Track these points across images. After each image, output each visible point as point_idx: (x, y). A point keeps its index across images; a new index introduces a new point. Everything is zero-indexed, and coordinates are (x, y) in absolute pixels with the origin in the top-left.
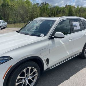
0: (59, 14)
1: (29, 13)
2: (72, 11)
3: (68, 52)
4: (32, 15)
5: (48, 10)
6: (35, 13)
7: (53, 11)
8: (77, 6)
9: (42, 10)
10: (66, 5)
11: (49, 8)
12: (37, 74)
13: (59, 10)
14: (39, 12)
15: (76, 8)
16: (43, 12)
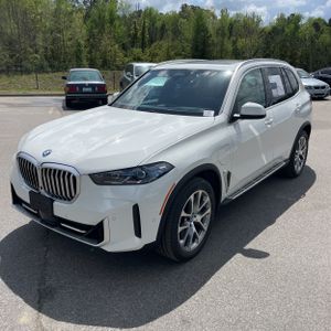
0: (161, 39)
1: (40, 35)
2: (206, 30)
3: (264, 157)
4: (55, 41)
5: (117, 23)
6: (67, 34)
7: (135, 28)
8: (222, 11)
9: (94, 21)
10: (184, 7)
11: (120, 13)
12: (209, 211)
13: (159, 24)
14: (84, 31)
15: (219, 17)
16: (100, 32)
